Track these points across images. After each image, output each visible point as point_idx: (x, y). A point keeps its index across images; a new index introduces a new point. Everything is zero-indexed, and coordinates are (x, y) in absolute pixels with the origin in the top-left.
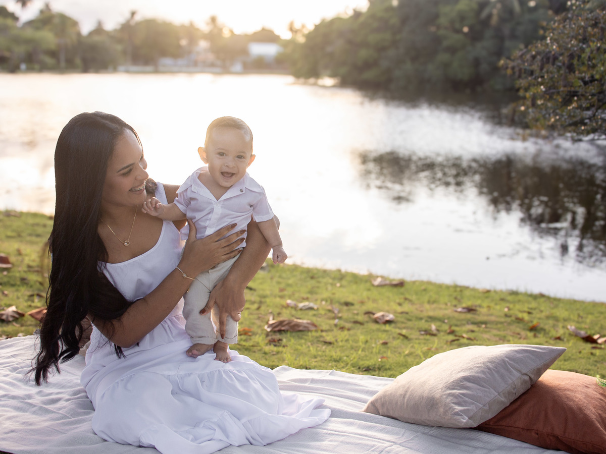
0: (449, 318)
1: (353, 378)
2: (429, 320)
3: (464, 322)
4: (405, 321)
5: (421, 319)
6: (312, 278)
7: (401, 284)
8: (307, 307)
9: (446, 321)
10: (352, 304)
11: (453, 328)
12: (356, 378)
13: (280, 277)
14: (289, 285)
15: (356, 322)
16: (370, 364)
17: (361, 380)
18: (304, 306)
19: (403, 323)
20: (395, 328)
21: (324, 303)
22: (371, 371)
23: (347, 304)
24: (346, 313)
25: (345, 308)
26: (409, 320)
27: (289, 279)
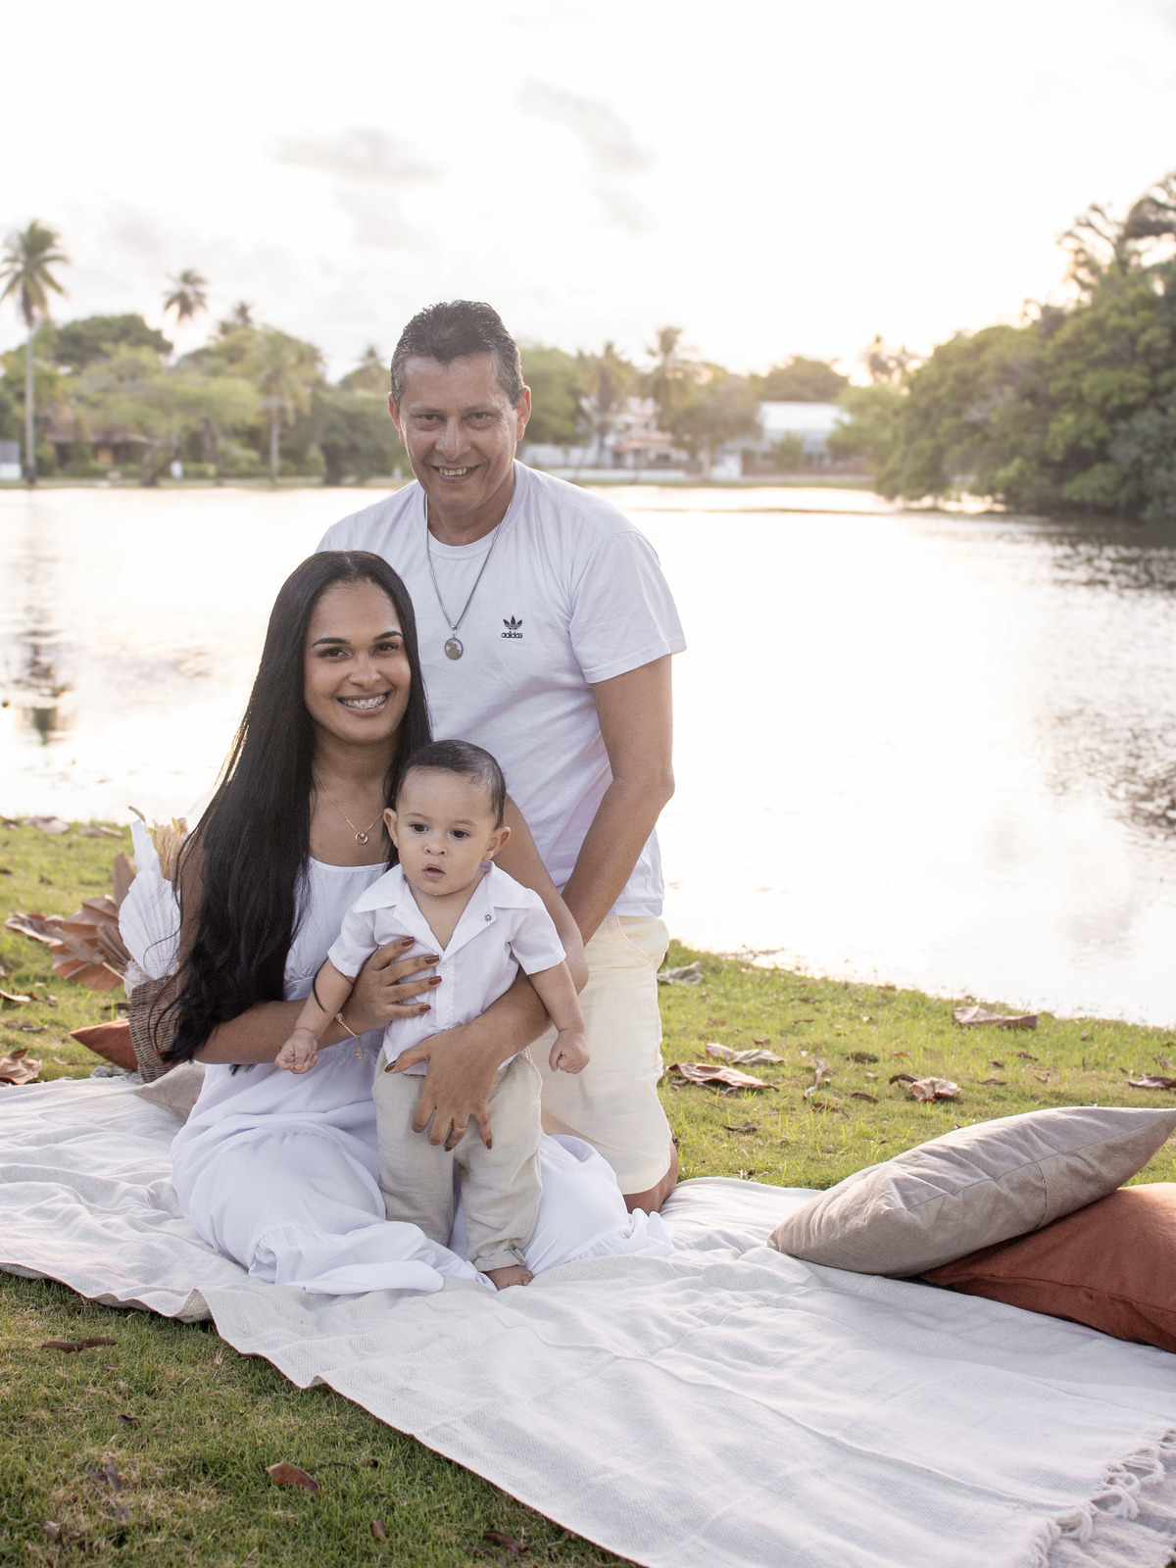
4: (989, 1100)
6: (805, 1000)
7: (1029, 1023)
8: (753, 1059)
10: (875, 1060)
13: (726, 996)
14: (738, 1014)
15: (860, 1096)
18: (747, 1057)
19: (979, 1102)
20: (954, 1112)
21: (804, 1053)
23: (860, 1058)
24: (849, 1077)
25: (852, 1065)
26: (1000, 1098)
27: (747, 1001)
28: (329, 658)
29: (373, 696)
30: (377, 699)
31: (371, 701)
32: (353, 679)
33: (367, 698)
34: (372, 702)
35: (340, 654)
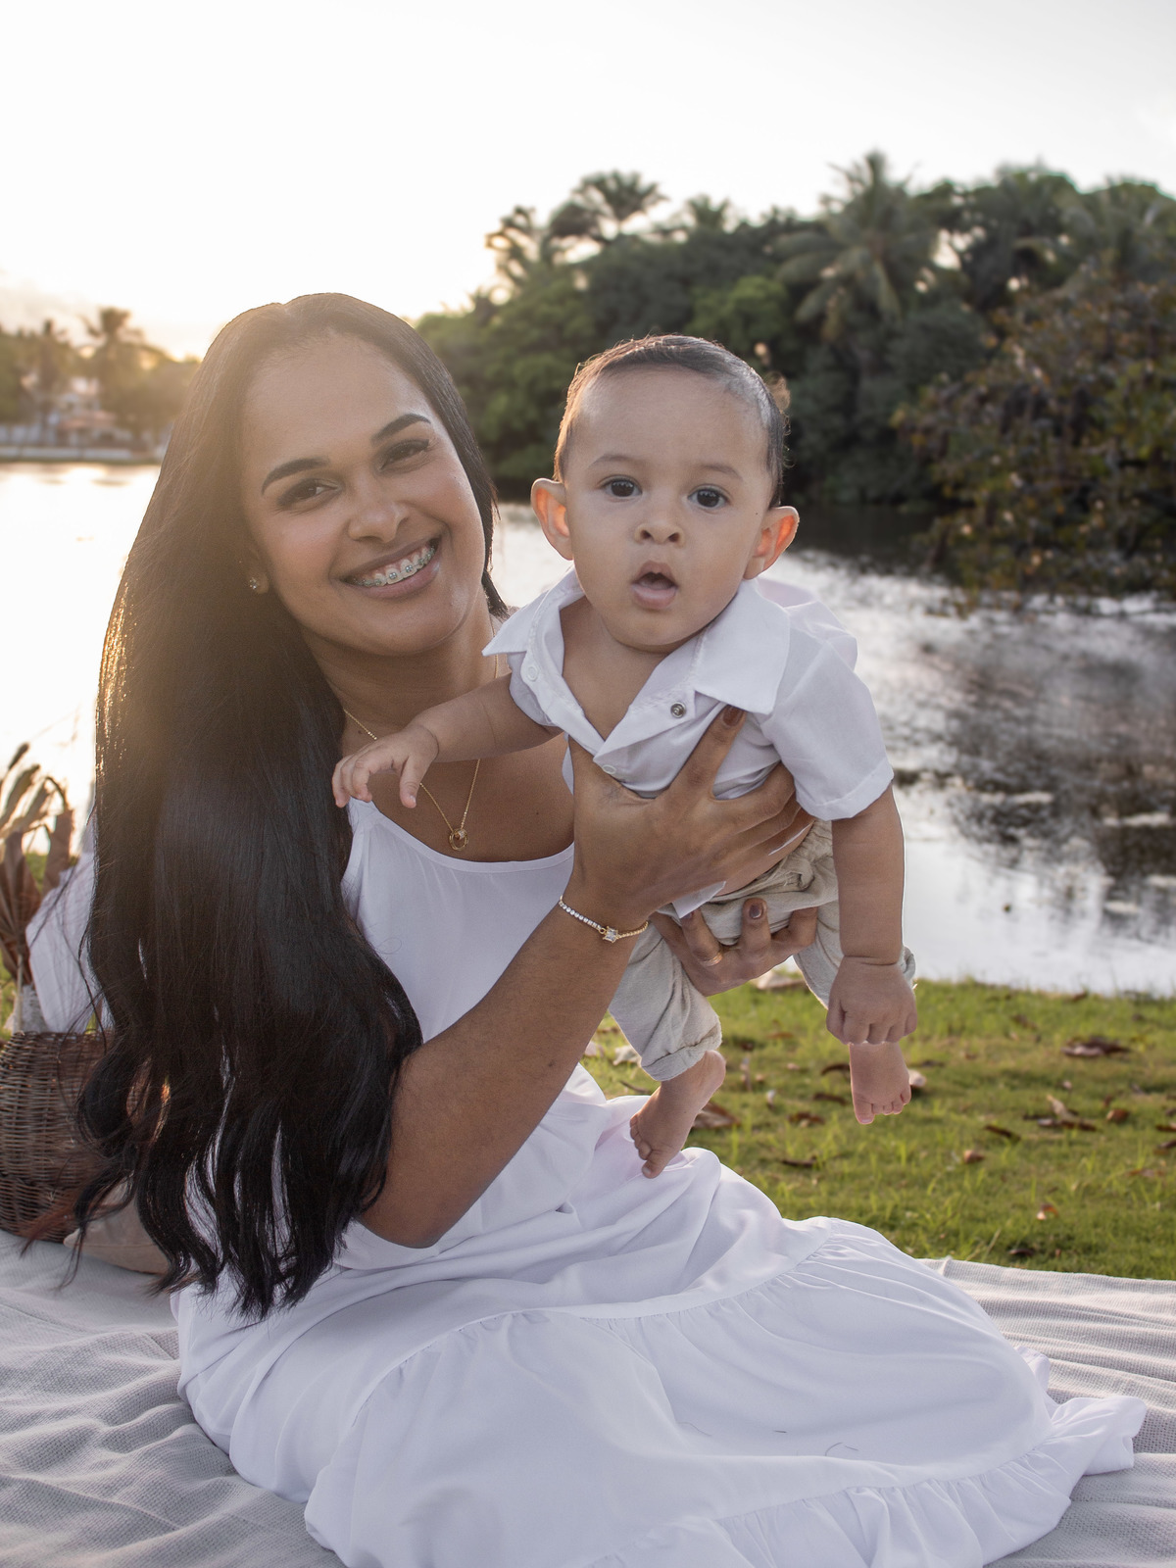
0: (1069, 1075)
1: (1033, 1286)
2: (1016, 1082)
3: (1122, 1086)
4: (959, 1089)
5: (990, 1080)
9: (1068, 1084)
10: (759, 1045)
11: (1120, 1104)
12: (1045, 1287)
15: (820, 1096)
16: (1026, 1232)
17: (1068, 1292)
19: (954, 1095)
20: (955, 1110)
22: (1042, 1257)
26: (966, 1086)
28: (300, 504)
29: (408, 553)
30: (416, 558)
31: (405, 563)
32: (356, 530)
33: (395, 560)
34: (408, 566)
35: (319, 489)
